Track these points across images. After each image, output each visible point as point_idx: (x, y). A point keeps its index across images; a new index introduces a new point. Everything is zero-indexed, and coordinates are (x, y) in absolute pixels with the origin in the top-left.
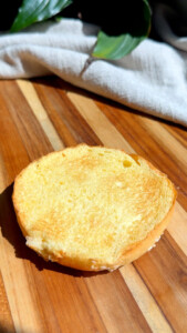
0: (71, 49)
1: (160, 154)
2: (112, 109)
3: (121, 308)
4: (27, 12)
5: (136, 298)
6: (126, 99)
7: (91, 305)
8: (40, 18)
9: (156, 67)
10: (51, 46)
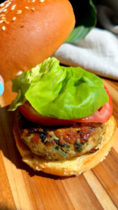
3: (85, 198)
5: (94, 191)
7: (66, 197)
9: (102, 45)
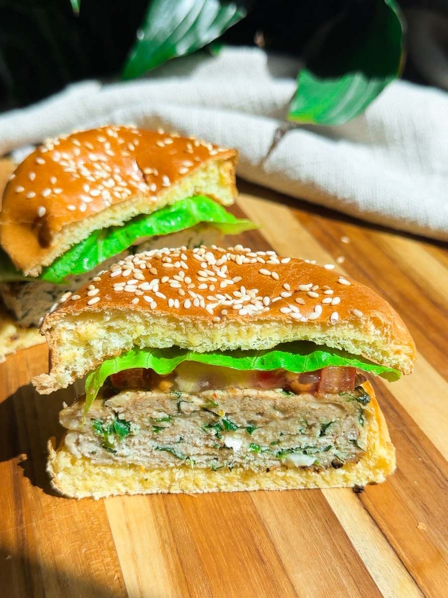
0: (242, 110)
1: (425, 306)
2: (325, 223)
3: (343, 588)
4: (155, 40)
5: (372, 572)
6: (355, 205)
7: (283, 582)
8: (182, 50)
10: (204, 104)
